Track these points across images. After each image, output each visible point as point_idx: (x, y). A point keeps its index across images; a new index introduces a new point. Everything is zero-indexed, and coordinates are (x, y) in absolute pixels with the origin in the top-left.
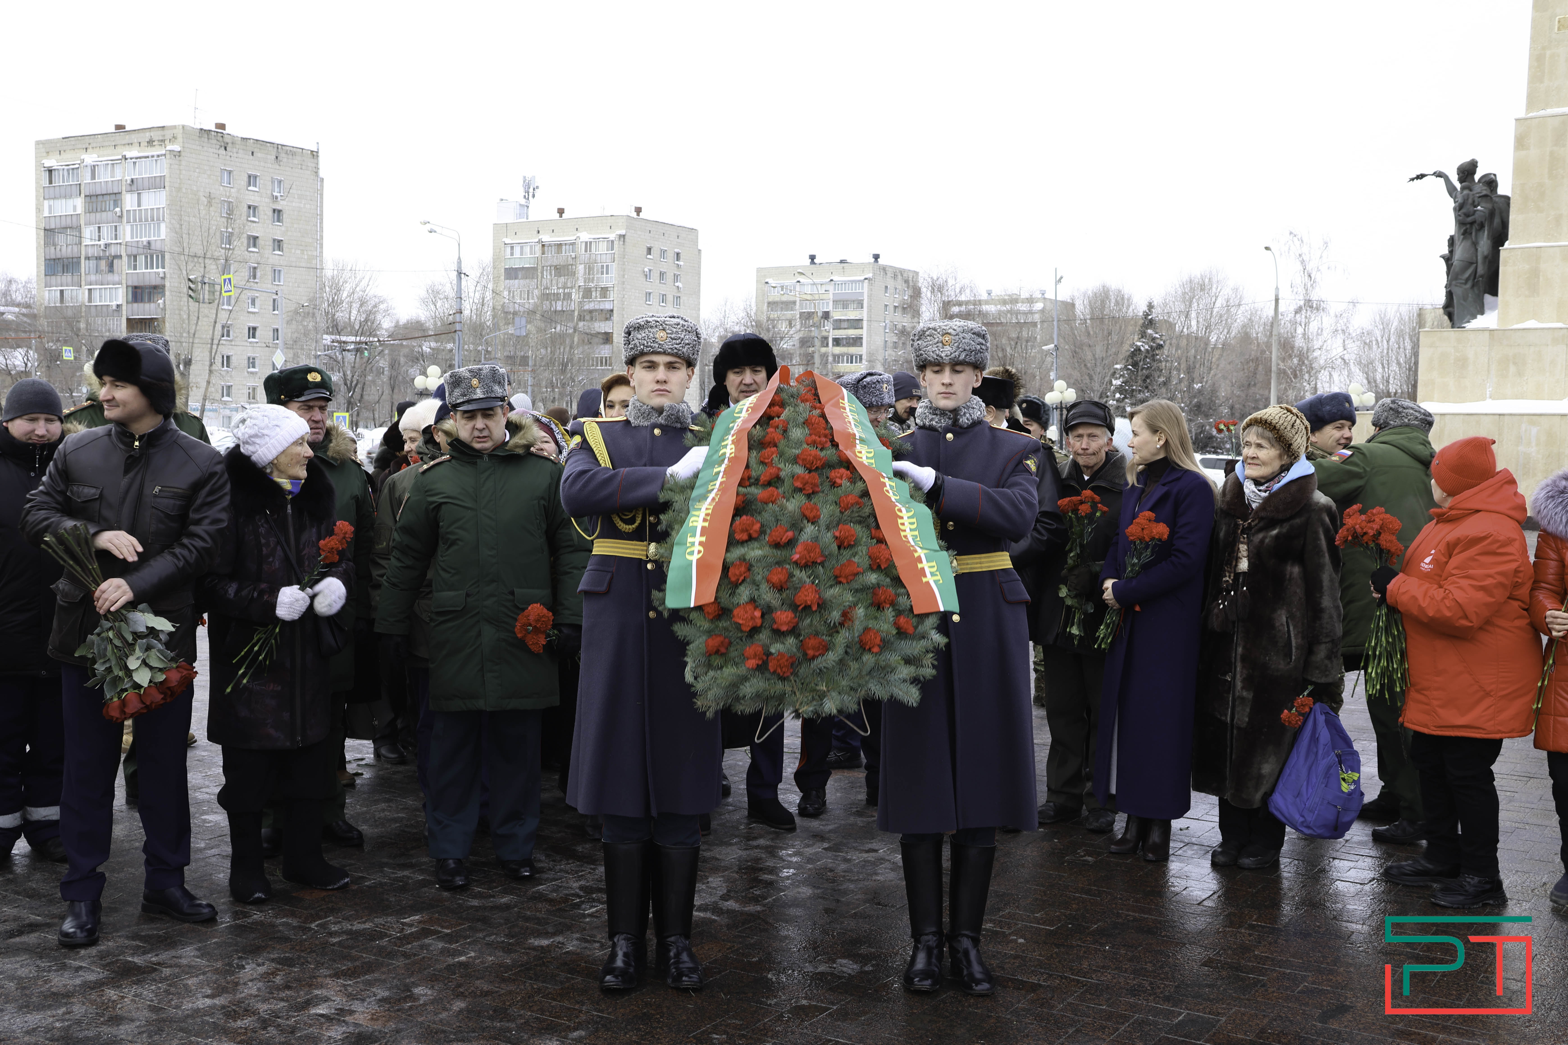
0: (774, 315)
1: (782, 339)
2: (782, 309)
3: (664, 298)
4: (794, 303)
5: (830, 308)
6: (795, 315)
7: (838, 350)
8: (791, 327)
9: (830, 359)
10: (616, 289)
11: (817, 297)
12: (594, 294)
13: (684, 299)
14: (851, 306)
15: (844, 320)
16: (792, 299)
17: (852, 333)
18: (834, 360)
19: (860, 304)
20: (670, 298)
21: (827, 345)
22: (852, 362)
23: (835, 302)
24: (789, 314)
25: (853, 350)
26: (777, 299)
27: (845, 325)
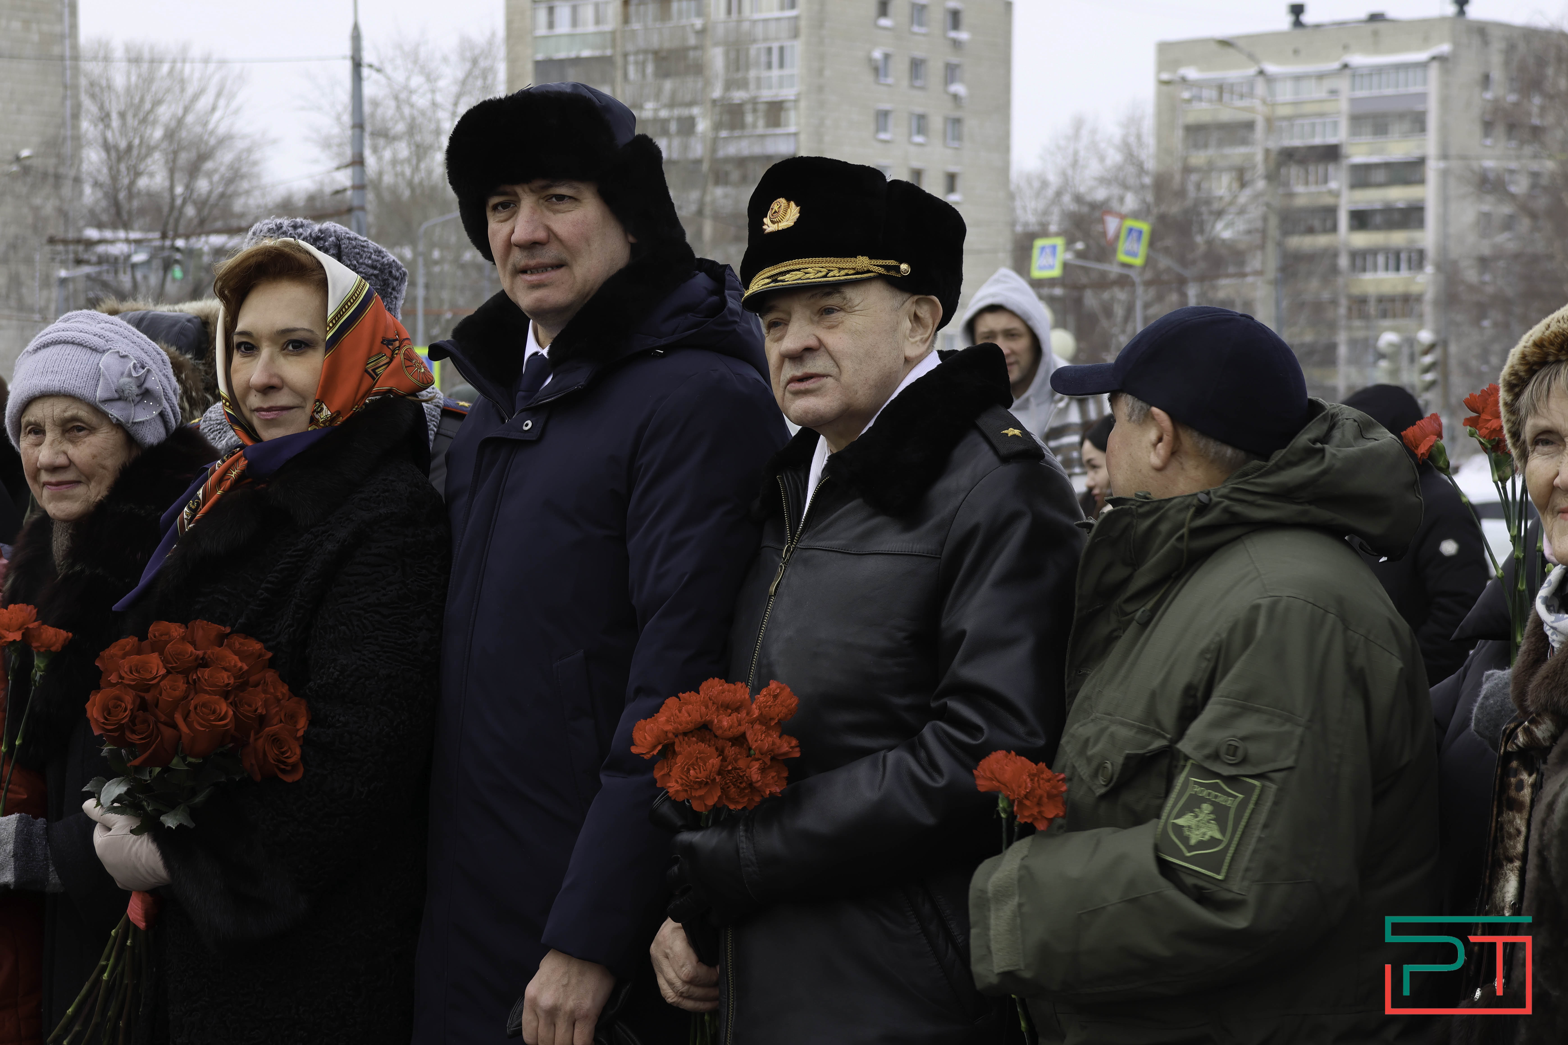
0: (1199, 158)
1: (1219, 214)
2: (1221, 144)
3: (921, 123)
4: (1250, 126)
5: (1340, 135)
6: (1250, 157)
7: (1361, 240)
8: (1243, 185)
9: (1343, 262)
10: (803, 104)
11: (1308, 109)
12: (749, 118)
13: (971, 124)
14: (1396, 128)
15: (1377, 166)
16: (1245, 116)
17: (1399, 195)
18: (1353, 266)
19: (1418, 122)
20: (936, 123)
21: (1334, 229)
22: (1398, 269)
23: (1357, 120)
24: (1236, 153)
25: (1398, 238)
26: (1206, 118)
27: (1380, 176)
